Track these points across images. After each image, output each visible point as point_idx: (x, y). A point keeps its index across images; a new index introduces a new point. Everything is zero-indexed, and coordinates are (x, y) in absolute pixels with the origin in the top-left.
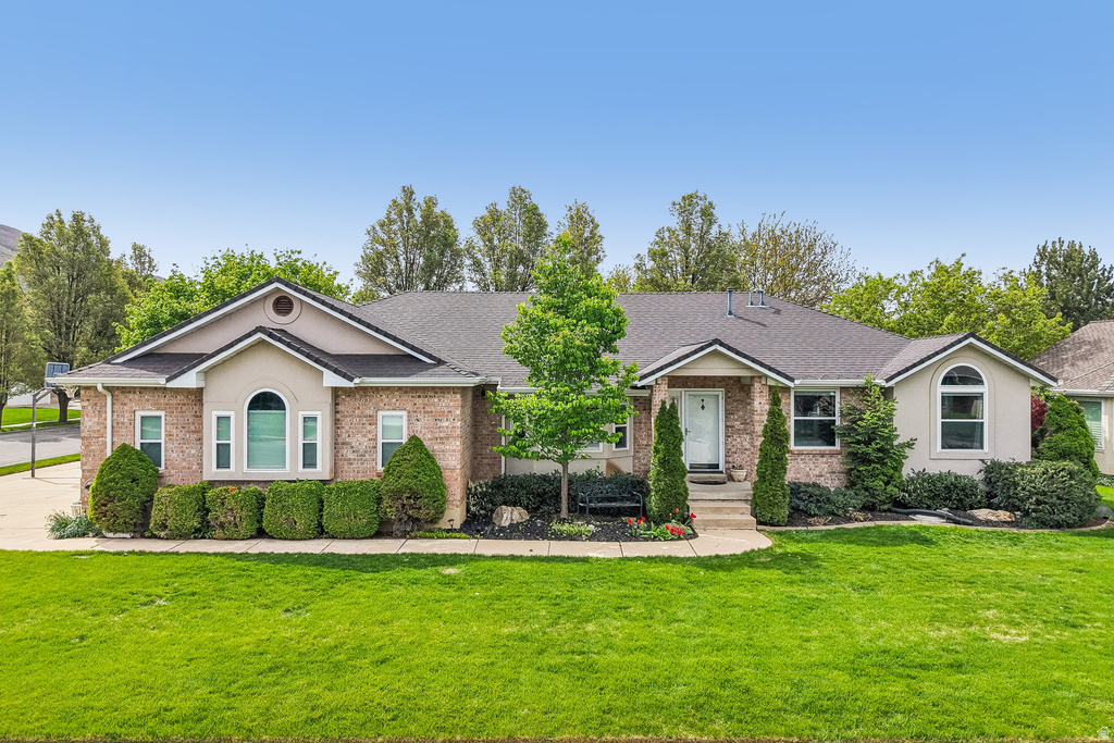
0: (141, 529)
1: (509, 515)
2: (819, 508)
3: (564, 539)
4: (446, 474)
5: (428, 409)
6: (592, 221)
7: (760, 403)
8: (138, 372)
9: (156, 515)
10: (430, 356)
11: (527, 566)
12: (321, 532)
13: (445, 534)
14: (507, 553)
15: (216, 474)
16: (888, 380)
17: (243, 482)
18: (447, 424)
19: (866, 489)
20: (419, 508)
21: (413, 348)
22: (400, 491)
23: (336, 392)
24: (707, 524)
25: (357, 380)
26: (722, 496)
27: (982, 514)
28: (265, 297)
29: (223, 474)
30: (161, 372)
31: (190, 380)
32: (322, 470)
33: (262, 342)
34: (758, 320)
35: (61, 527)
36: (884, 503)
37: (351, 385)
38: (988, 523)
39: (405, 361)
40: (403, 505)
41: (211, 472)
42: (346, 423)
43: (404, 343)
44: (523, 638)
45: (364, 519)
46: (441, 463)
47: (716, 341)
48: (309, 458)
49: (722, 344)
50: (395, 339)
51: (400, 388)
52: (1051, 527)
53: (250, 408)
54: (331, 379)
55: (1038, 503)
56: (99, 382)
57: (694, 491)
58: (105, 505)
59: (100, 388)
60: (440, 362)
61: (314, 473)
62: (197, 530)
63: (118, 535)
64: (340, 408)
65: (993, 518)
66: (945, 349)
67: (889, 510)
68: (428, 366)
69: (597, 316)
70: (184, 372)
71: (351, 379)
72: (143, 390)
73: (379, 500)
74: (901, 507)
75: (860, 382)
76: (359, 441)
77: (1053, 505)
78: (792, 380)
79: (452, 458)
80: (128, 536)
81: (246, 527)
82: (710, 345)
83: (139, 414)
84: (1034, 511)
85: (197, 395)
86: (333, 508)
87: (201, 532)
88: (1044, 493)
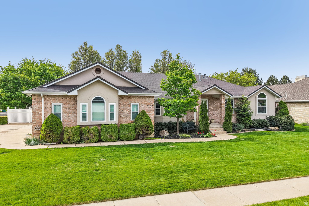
0: (61, 141)
2: (236, 128)
3: (185, 138)
5: (145, 102)
6: (140, 56)
8: (55, 90)
9: (66, 136)
10: (144, 87)
12: (119, 139)
15: (82, 123)
16: (248, 96)
17: (91, 125)
18: (151, 107)
19: (244, 124)
20: (148, 131)
21: (139, 85)
22: (143, 126)
23: (119, 97)
25: (129, 93)
26: (215, 126)
27: (272, 128)
28: (92, 68)
29: (84, 123)
30: (66, 91)
31: (75, 93)
32: (116, 121)
35: (28, 142)
36: (248, 127)
37: (127, 95)
38: (274, 130)
39: (137, 88)
41: (80, 122)
42: (122, 107)
43: (137, 83)
45: (133, 134)
47: (215, 85)
48: (112, 117)
49: (216, 86)
50: (134, 82)
51: (137, 96)
52: (287, 130)
53: (93, 102)
54: (121, 93)
55: (285, 125)
56: (41, 93)
57: (210, 125)
58: (49, 134)
59: (42, 95)
60: (147, 89)
61: (113, 122)
62: (79, 141)
63: (51, 144)
64: (120, 102)
65: (275, 129)
66: (260, 89)
67: (249, 129)
70: (74, 90)
71: (127, 93)
72: (55, 96)
74: (252, 128)
75: (240, 97)
76: (126, 112)
77: (288, 125)
78: (232, 95)
79: (152, 117)
80: (55, 143)
81: (96, 139)
82: (214, 86)
83: (53, 104)
84: (284, 127)
85: (75, 98)
88: (286, 122)
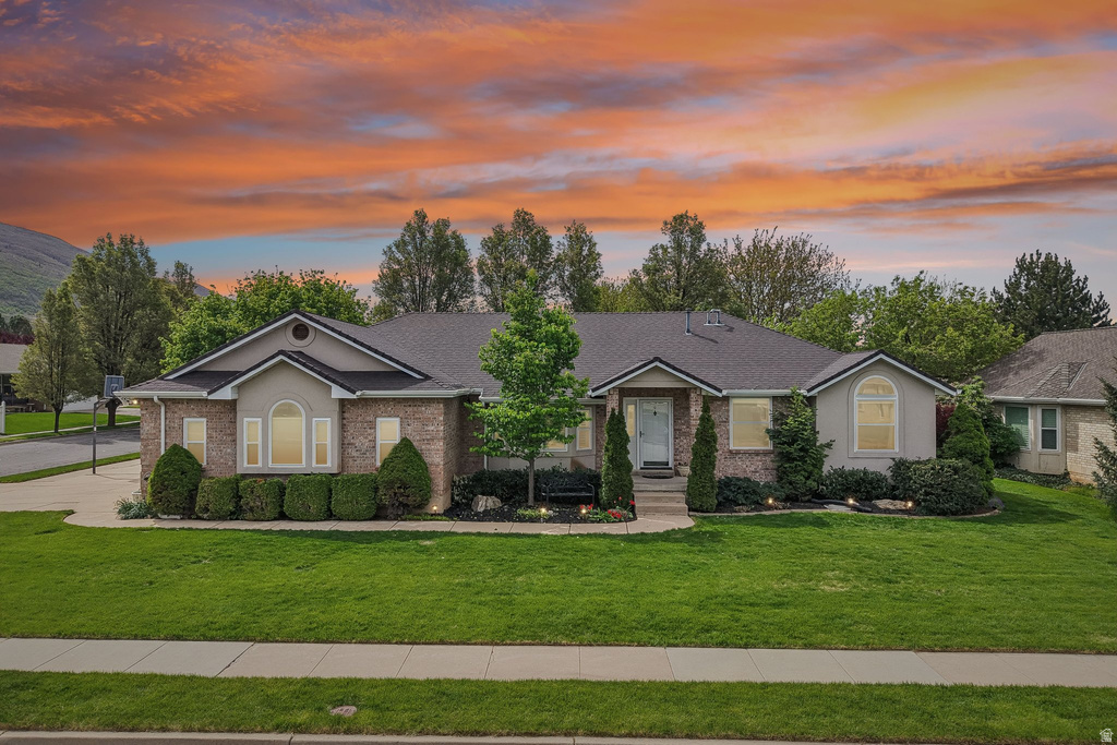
0: (189, 512)
1: (484, 503)
2: (746, 498)
3: (526, 521)
4: (432, 468)
5: (417, 416)
6: (590, 241)
7: (696, 411)
8: (185, 386)
9: (200, 501)
10: (419, 373)
11: (489, 539)
12: (330, 515)
13: (429, 517)
14: (474, 531)
15: (247, 468)
16: (809, 391)
17: (268, 475)
18: (432, 428)
19: (791, 483)
20: (408, 496)
21: (405, 366)
22: (392, 482)
23: (342, 402)
24: (647, 511)
25: (359, 393)
26: (664, 488)
27: (883, 503)
28: (286, 325)
29: (253, 469)
30: (203, 387)
31: (226, 393)
32: (331, 465)
33: (282, 362)
34: (712, 337)
35: (126, 510)
36: (806, 495)
37: (355, 397)
38: (887, 511)
39: (398, 377)
40: (395, 494)
41: (244, 467)
42: (351, 429)
43: (398, 362)
44: (468, 585)
45: (364, 504)
46: (427, 460)
47: (656, 359)
48: (321, 455)
49: (661, 362)
50: (390, 359)
51: (394, 399)
52: (939, 515)
53: (273, 416)
54: (338, 393)
55: (927, 494)
56: (155, 394)
57: (639, 484)
58: (160, 493)
59: (156, 399)
60: (427, 378)
61: (324, 468)
62: (232, 513)
63: (171, 517)
64: (346, 415)
65: (891, 507)
66: (858, 364)
67: (809, 501)
68: (416, 381)
69: (554, 339)
70: (222, 387)
71: (354, 393)
72: (189, 401)
73: (376, 489)
74: (819, 498)
75: (787, 392)
76: (361, 442)
77: (938, 496)
78: (720, 391)
79: (436, 456)
80: (178, 517)
81: (271, 511)
82: (652, 362)
83: (186, 420)
84: (924, 500)
85: (232, 405)
86: (339, 496)
87: (235, 515)
88: (932, 486)
